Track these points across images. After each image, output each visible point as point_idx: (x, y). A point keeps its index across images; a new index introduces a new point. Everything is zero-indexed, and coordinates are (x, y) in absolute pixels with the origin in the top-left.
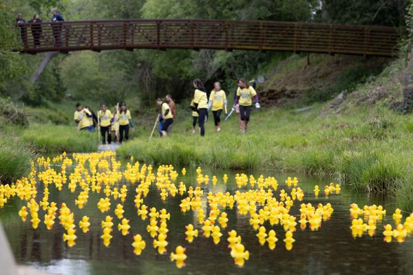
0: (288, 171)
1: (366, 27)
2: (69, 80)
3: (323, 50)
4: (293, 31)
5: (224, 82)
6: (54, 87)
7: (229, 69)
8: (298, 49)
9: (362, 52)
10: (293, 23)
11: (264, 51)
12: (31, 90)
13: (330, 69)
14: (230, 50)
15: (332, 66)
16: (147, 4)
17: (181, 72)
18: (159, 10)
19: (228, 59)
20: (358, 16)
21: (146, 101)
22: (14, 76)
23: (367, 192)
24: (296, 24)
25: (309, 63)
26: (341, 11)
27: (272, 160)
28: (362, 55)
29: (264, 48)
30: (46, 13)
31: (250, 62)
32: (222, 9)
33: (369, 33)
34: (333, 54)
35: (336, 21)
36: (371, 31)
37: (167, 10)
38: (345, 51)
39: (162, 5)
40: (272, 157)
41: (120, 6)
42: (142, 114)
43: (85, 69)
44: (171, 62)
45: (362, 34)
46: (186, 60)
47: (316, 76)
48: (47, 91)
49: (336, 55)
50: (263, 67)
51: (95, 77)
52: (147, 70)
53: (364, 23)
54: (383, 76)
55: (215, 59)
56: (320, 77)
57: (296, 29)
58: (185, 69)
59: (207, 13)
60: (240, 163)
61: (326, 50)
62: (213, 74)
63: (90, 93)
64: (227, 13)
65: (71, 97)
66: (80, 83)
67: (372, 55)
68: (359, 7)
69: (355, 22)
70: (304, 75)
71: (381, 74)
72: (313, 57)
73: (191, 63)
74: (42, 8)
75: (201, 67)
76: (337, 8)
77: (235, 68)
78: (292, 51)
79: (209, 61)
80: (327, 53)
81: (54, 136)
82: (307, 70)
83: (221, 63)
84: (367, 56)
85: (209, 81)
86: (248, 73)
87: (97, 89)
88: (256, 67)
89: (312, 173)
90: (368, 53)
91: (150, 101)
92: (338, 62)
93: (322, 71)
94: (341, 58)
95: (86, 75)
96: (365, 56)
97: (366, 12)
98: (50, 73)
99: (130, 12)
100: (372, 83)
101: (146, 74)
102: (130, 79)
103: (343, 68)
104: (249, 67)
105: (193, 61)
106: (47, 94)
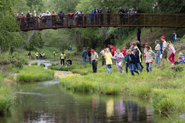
0: (132, 95)
1: (177, 15)
2: (45, 38)
3: (157, 26)
4: (143, 17)
5: (113, 40)
6: (39, 41)
7: (116, 34)
8: (146, 25)
9: (175, 26)
10: (143, 14)
11: (130, 27)
12: (28, 44)
13: (161, 34)
14: (115, 27)
15: (162, 32)
16: (78, 6)
17: (94, 36)
18: (83, 8)
19: (115, 30)
20: (173, 9)
21: (79, 49)
22: (17, 43)
23: (159, 113)
24: (145, 14)
25: (151, 31)
26: (165, 7)
27: (126, 89)
28: (175, 27)
29: (130, 25)
30: (34, 8)
31: (125, 31)
32: (112, 7)
33: (178, 17)
34: (162, 27)
35: (163, 12)
36: (179, 17)
37: (87, 8)
38: (167, 26)
39: (84, 6)
40: (125, 88)
41: (66, 6)
42: (78, 55)
43: (52, 34)
44: (89, 32)
45: (175, 18)
46: (96, 31)
47: (155, 37)
48: (36, 43)
49: (163, 28)
50: (131, 33)
51: (57, 37)
52: (79, 35)
53: (176, 13)
54: (184, 38)
55: (109, 30)
56: (157, 38)
57: (145, 16)
58: (96, 35)
59: (105, 9)
60: (111, 91)
61: (159, 26)
62: (109, 37)
63: (55, 44)
64: (114, 9)
65: (47, 45)
66: (50, 40)
67: (179, 27)
68: (173, 5)
69: (172, 12)
70: (149, 37)
71: (183, 37)
72: (153, 29)
73: (98, 32)
74: (32, 6)
75: (103, 34)
76: (164, 6)
77: (118, 34)
78: (143, 27)
79: (106, 31)
80: (159, 27)
81: (33, 74)
82: (150, 34)
83: (112, 32)
84: (177, 28)
85: (107, 40)
86: (124, 36)
87: (58, 42)
88: (128, 33)
89: (142, 97)
90: (178, 26)
91: (81, 49)
92: (164, 31)
93: (157, 35)
94: (166, 28)
95: (53, 36)
96: (176, 28)
97: (176, 8)
98: (37, 35)
99: (71, 9)
100: (179, 41)
101: (79, 37)
102: (71, 39)
103: (167, 33)
104: (125, 34)
105: (99, 31)
106: (36, 45)
